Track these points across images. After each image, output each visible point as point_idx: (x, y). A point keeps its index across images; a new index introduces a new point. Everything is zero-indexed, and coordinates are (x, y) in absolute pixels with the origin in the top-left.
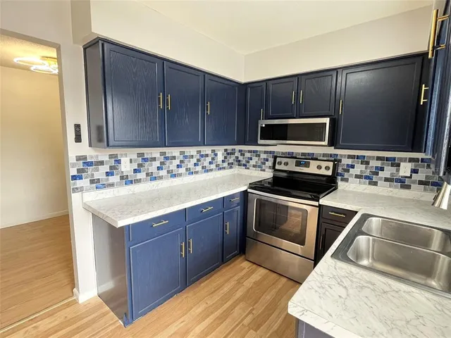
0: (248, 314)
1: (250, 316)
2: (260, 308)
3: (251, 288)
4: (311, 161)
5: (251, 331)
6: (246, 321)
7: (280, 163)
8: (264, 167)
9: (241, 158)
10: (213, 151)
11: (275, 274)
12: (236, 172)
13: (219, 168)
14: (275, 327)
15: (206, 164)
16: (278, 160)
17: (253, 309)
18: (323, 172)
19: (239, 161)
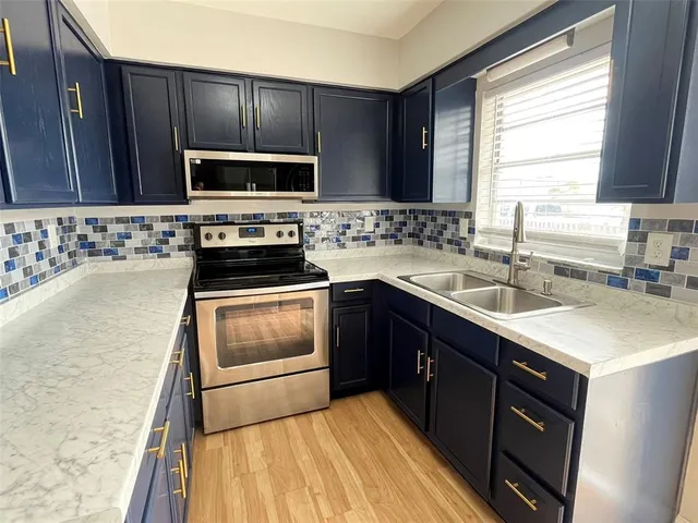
0: (315, 500)
1: (320, 500)
2: (316, 480)
3: (269, 466)
4: (264, 226)
5: (345, 514)
6: (326, 512)
7: (208, 237)
8: (165, 249)
9: (94, 237)
10: (39, 224)
11: (273, 423)
12: (88, 272)
13: (57, 268)
14: (358, 482)
15: (30, 261)
16: (204, 230)
17: (310, 489)
18: (285, 240)
19: (92, 245)
